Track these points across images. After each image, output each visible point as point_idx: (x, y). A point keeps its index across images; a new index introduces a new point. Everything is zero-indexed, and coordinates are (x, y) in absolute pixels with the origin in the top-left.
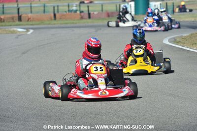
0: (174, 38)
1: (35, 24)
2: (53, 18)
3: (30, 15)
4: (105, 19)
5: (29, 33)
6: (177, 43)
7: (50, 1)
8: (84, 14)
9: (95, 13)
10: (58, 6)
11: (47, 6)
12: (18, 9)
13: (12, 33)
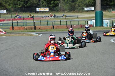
1: (43, 31)
2: (52, 28)
3: (40, 26)
4: (80, 29)
5: (40, 36)
7: (50, 19)
8: (69, 26)
9: (75, 25)
10: (55, 22)
11: (49, 22)
12: (34, 23)
13: (31, 36)
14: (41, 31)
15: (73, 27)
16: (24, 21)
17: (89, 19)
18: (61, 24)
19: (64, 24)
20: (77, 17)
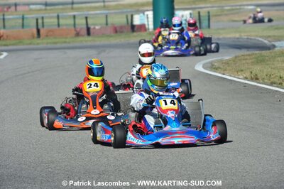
0: (211, 63)
1: (10, 45)
2: (36, 35)
3: (2, 31)
4: (111, 36)
5: (2, 57)
6: (216, 69)
7: (31, 10)
8: (81, 29)
9: (97, 27)
10: (43, 18)
11: (27, 18)
14: (4, 43)
15: (92, 31)
17: (137, 8)
18: (59, 25)
19: (67, 25)
20: (102, 4)
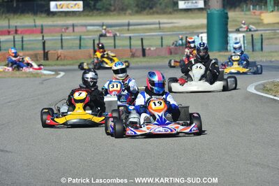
0: (263, 84)
1: (67, 65)
3: (60, 51)
5: (59, 76)
6: (268, 91)
7: (88, 31)
8: (136, 50)
9: (152, 49)
11: (84, 39)
12: (44, 43)
13: (35, 77)
14: (62, 63)
15: (147, 52)
16: (18, 38)
17: (191, 30)
18: (115, 46)
19: (123, 46)
20: (158, 26)
